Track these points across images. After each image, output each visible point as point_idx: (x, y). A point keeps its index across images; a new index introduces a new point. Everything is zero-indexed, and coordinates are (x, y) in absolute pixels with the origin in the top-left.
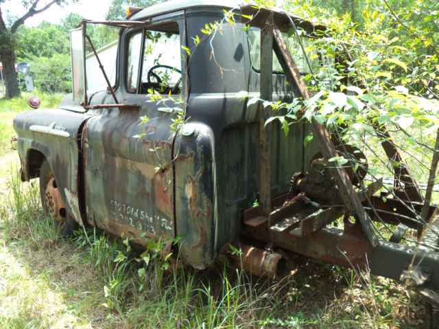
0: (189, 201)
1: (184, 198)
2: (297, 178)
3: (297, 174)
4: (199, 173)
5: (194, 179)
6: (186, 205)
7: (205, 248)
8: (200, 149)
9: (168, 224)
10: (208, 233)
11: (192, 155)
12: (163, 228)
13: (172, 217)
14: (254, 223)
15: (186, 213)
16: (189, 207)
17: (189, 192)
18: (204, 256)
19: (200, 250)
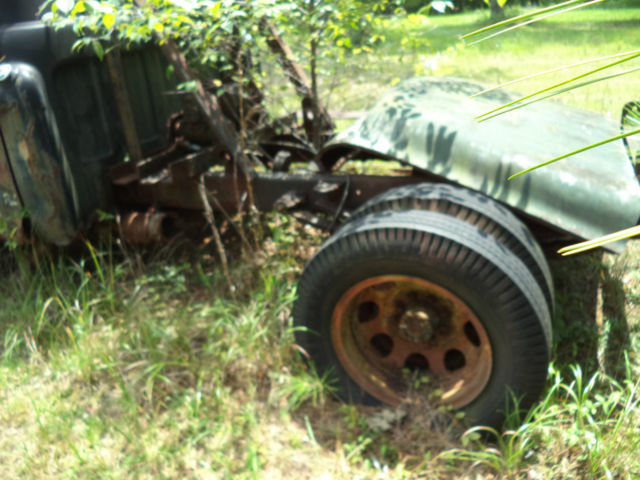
0: (27, 164)
1: (20, 161)
2: (174, 122)
3: (174, 116)
4: (31, 127)
5: (26, 134)
6: (26, 169)
7: (63, 218)
8: (22, 95)
9: (12, 199)
10: (62, 198)
11: (14, 104)
12: (8, 206)
13: (13, 188)
14: (124, 181)
15: (28, 179)
16: (29, 171)
17: (24, 152)
18: (63, 227)
19: (57, 221)
